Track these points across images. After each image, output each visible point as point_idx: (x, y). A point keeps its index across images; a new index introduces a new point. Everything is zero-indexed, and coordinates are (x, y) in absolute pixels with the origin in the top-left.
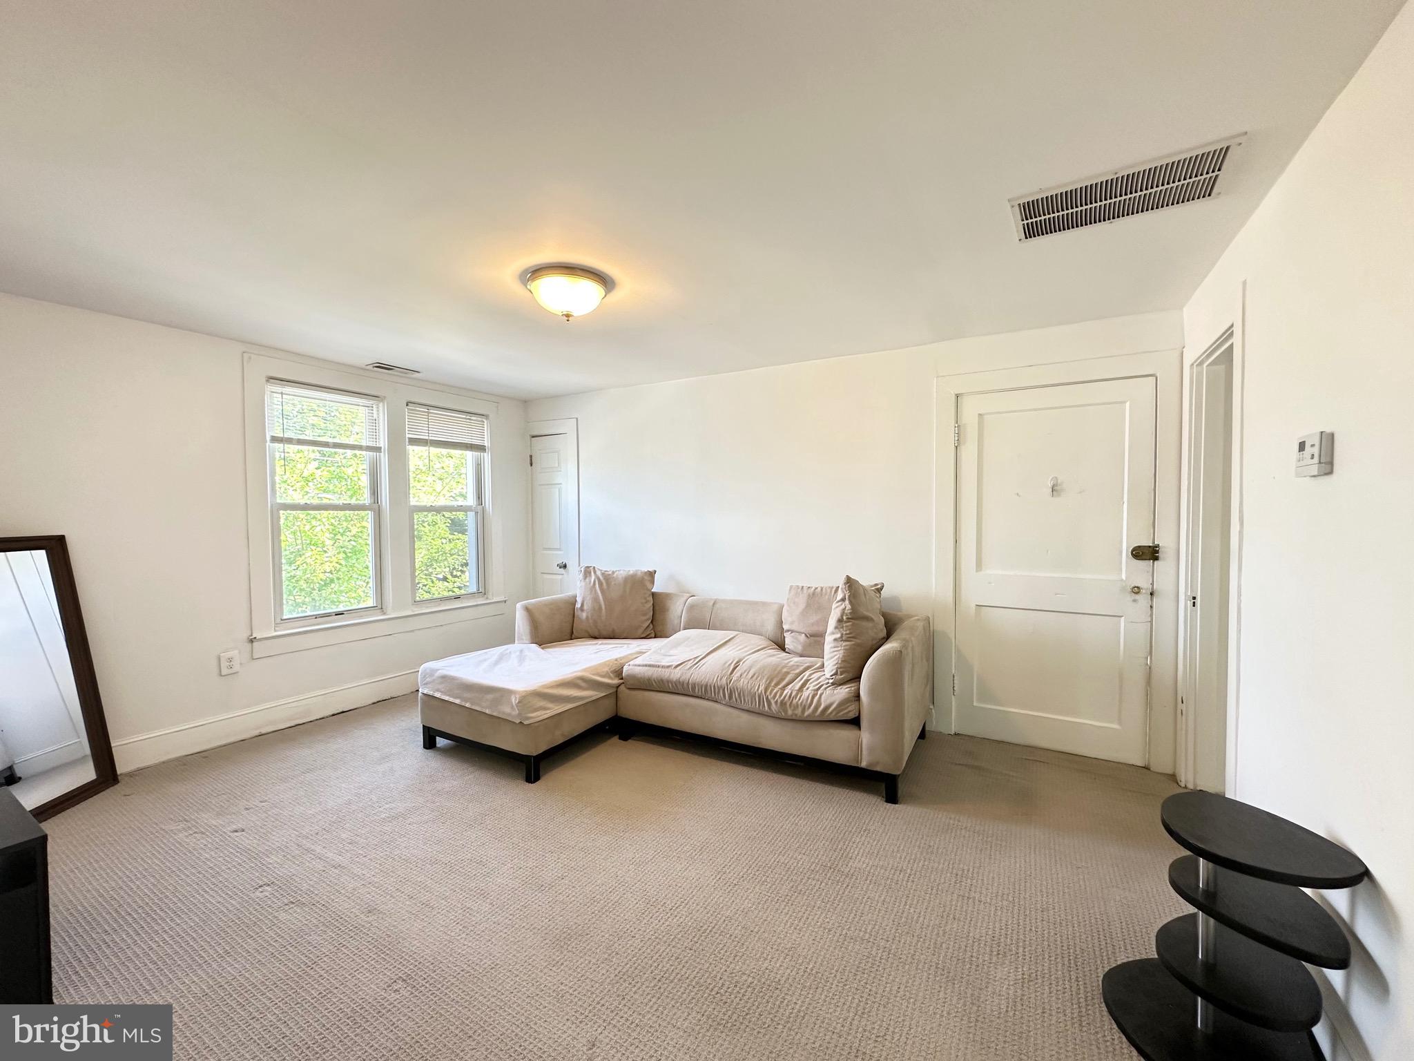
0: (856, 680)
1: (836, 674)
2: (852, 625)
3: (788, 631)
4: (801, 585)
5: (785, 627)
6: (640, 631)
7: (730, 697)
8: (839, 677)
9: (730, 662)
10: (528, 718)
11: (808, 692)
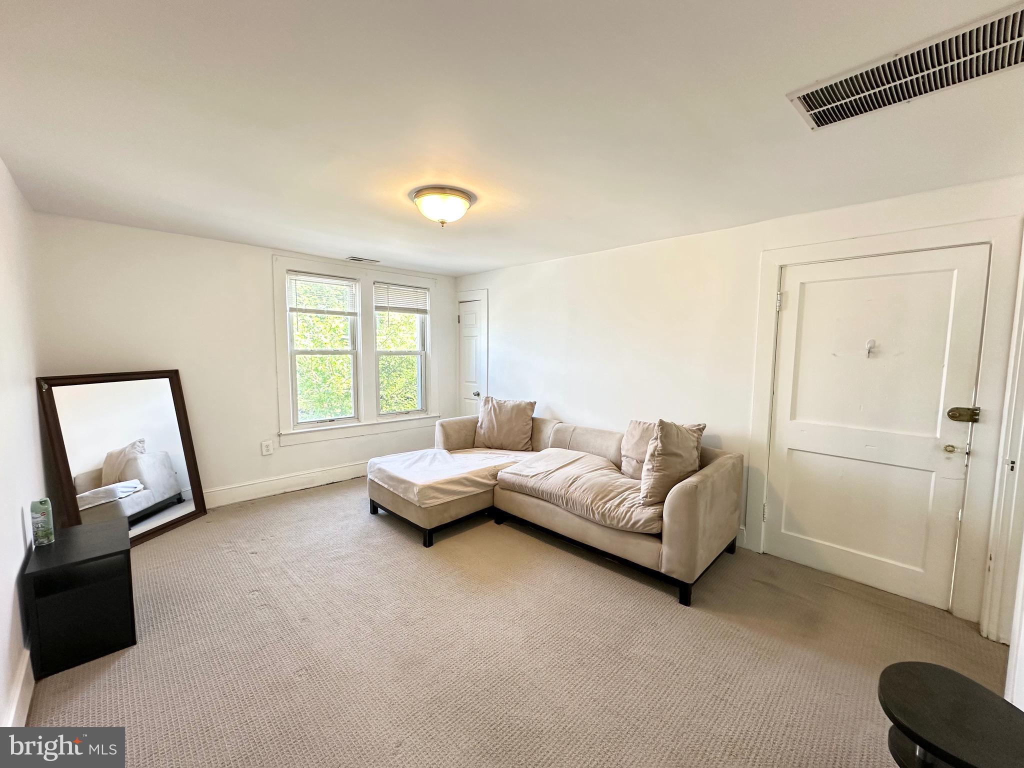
0: (661, 504)
1: (646, 497)
2: (662, 460)
3: (624, 456)
4: (639, 420)
5: (623, 453)
6: (521, 445)
7: (567, 504)
8: (648, 500)
9: (570, 478)
10: (424, 504)
11: (624, 508)
